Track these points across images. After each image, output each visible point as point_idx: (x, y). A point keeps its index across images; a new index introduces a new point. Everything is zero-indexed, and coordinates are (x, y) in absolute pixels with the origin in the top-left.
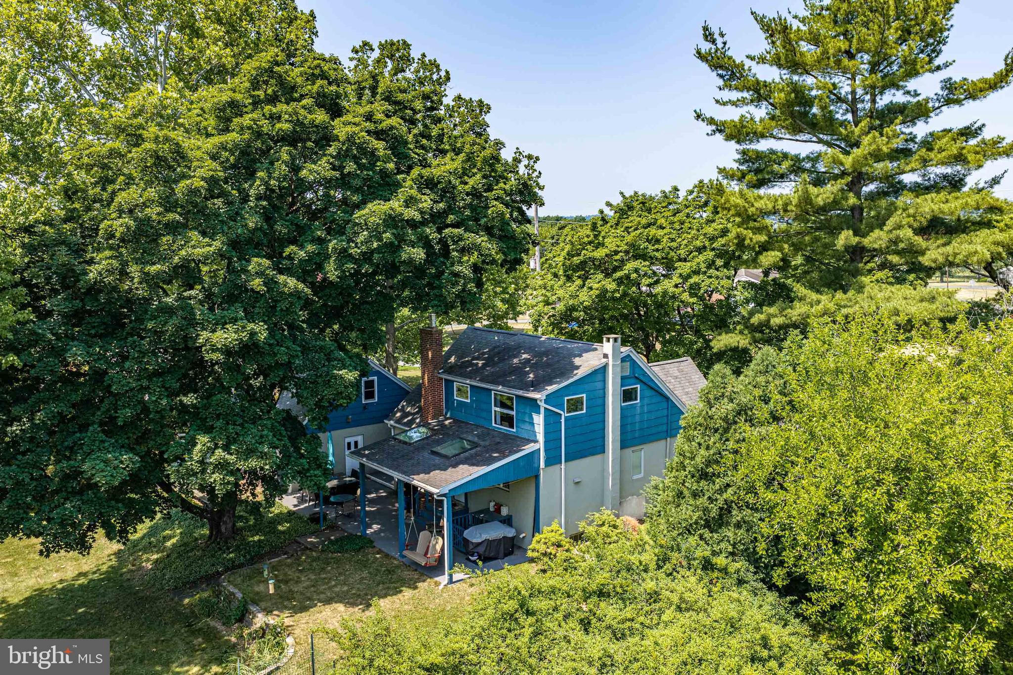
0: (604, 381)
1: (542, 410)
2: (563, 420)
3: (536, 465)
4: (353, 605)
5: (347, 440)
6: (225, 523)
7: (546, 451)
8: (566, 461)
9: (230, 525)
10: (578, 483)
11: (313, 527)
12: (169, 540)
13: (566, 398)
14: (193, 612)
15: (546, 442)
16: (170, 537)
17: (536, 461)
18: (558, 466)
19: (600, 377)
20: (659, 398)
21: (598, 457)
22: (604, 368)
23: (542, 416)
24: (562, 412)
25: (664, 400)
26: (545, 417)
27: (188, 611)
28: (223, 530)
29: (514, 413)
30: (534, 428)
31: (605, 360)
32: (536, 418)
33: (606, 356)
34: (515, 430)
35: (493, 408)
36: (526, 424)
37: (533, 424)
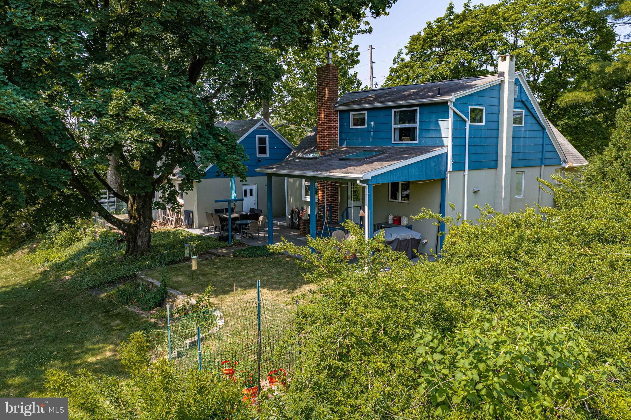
0: (499, 98)
1: (451, 113)
2: (467, 128)
3: (444, 169)
4: (277, 289)
5: (244, 188)
6: (141, 236)
7: (453, 154)
8: (469, 170)
9: (146, 240)
10: (476, 192)
11: (222, 243)
12: (89, 260)
13: (470, 107)
14: (110, 302)
15: (454, 146)
16: (90, 259)
17: (443, 164)
18: (462, 172)
19: (495, 94)
20: (537, 127)
21: (492, 171)
22: (500, 85)
23: (450, 120)
24: (467, 119)
25: (541, 129)
26: (454, 121)
27: (106, 301)
28: (139, 243)
29: (417, 125)
30: (441, 134)
31: (501, 78)
32: (443, 123)
33: (502, 75)
34: (417, 142)
35: (393, 126)
36: (431, 132)
37: (439, 130)
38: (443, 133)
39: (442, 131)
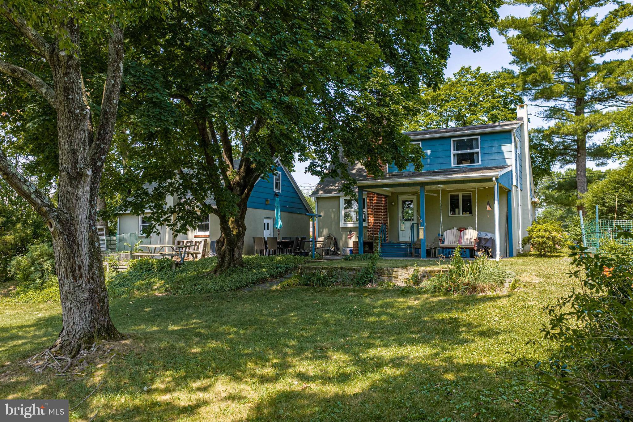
3: (511, 183)
5: (265, 221)
23: (513, 144)
29: (479, 150)
30: (504, 156)
31: (521, 122)
32: (504, 148)
33: (521, 119)
34: (480, 163)
35: (453, 152)
36: (494, 155)
37: (502, 153)
38: (506, 155)
39: (505, 153)
